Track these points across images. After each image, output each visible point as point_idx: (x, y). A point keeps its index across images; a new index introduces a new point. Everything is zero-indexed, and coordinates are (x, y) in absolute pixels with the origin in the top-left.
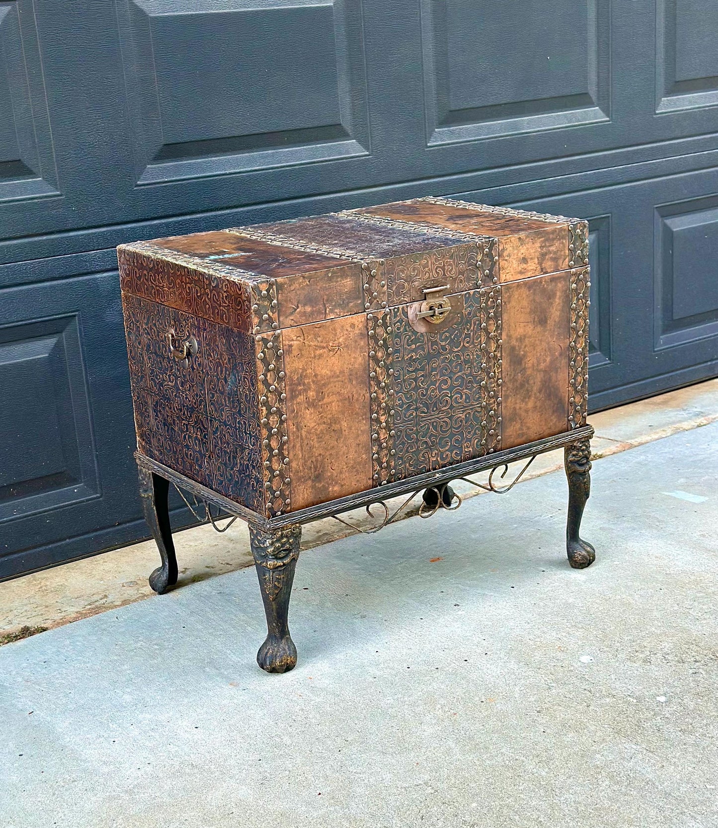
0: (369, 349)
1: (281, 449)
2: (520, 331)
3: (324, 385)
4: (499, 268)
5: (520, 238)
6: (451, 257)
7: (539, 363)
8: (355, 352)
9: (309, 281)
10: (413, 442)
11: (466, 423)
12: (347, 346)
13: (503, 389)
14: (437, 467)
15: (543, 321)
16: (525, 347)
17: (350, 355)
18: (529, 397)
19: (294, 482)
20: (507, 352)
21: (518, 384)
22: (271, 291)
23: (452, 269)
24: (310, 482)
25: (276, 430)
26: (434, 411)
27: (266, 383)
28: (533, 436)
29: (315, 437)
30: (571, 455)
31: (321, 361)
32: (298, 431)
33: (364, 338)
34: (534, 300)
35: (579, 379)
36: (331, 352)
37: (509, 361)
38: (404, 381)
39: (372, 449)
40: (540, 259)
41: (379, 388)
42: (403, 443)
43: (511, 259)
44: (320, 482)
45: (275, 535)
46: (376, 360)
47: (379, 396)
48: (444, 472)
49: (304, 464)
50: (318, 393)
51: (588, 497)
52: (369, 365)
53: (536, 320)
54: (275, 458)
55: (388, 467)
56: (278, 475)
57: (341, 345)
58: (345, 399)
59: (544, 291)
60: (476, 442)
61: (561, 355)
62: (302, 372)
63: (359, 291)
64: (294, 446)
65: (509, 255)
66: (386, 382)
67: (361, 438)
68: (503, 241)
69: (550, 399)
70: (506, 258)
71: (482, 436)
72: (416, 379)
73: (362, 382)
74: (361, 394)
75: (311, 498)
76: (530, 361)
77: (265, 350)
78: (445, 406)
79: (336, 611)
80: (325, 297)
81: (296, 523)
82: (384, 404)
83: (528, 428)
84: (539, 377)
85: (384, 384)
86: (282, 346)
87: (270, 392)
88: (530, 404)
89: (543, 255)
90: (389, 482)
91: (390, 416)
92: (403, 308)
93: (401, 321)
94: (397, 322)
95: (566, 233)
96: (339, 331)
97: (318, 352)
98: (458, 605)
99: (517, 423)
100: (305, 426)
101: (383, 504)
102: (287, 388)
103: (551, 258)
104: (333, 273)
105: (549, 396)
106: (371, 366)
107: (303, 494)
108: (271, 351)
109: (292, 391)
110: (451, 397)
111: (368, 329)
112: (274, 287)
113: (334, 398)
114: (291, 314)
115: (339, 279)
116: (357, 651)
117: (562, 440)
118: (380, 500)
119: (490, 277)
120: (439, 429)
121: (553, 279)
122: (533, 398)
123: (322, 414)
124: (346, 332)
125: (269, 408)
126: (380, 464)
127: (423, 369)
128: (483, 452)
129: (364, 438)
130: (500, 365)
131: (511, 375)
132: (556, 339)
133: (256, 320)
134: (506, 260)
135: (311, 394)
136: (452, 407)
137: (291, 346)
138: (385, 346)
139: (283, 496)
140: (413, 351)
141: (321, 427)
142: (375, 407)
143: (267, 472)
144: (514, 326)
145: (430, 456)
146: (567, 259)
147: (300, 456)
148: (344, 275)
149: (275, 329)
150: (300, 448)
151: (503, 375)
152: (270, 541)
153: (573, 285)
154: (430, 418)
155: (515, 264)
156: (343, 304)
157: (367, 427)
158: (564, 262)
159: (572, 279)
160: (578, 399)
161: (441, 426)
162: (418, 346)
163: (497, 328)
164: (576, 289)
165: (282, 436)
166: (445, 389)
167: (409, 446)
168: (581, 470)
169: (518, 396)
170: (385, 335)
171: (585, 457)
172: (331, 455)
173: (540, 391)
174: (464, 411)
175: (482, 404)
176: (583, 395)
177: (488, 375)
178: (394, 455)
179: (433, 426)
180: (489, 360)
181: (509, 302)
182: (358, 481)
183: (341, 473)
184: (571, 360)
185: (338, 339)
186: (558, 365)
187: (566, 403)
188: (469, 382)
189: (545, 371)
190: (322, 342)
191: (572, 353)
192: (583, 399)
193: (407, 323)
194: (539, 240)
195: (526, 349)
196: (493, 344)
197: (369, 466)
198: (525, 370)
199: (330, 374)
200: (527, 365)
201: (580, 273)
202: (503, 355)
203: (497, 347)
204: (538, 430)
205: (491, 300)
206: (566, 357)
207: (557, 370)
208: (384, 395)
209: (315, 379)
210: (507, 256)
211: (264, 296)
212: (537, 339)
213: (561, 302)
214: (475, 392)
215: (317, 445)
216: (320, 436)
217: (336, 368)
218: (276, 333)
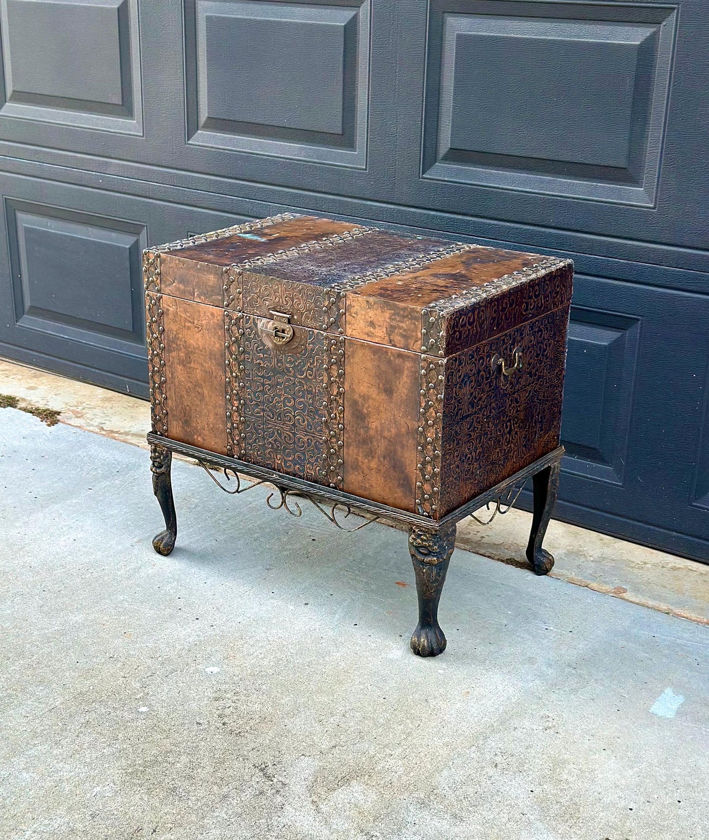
0: (225, 340)
1: (161, 383)
2: (363, 389)
3: (191, 352)
4: (345, 321)
5: (368, 302)
6: (300, 292)
7: (383, 430)
8: (214, 337)
9: (183, 265)
10: (261, 437)
11: (308, 446)
13: (346, 436)
14: (282, 470)
15: (389, 391)
16: (368, 407)
17: (211, 338)
18: (373, 457)
19: (169, 415)
20: (349, 402)
21: (361, 438)
22: (156, 261)
23: (300, 303)
24: (181, 423)
25: (157, 369)
26: (277, 420)
27: (150, 327)
29: (184, 389)
31: (190, 333)
32: (173, 378)
33: (222, 329)
34: (379, 366)
35: (429, 468)
36: (197, 329)
37: (351, 411)
38: (254, 381)
39: (226, 424)
40: (388, 330)
41: (232, 377)
42: (253, 433)
43: (357, 318)
44: (188, 427)
46: (231, 354)
47: (233, 383)
49: (177, 406)
50: (186, 356)
53: (381, 386)
54: (157, 390)
55: (239, 445)
56: (158, 404)
57: (204, 327)
59: (389, 362)
61: (408, 433)
62: (176, 334)
63: (220, 289)
64: (170, 388)
65: (356, 313)
66: (238, 374)
68: (351, 298)
69: (394, 471)
70: (353, 315)
71: (324, 467)
72: (263, 385)
73: (219, 364)
74: (218, 373)
75: (181, 436)
76: (374, 424)
77: (151, 304)
78: (289, 421)
80: (195, 283)
81: (166, 447)
82: (236, 392)
83: (372, 486)
84: (383, 444)
86: (162, 307)
87: (154, 338)
88: (373, 464)
89: (392, 328)
90: (239, 459)
91: (240, 403)
92: (254, 319)
93: (251, 329)
94: (248, 328)
95: (419, 315)
96: (202, 314)
97: (187, 324)
100: (177, 377)
101: (236, 474)
102: (166, 341)
103: (401, 334)
104: (201, 266)
105: (394, 467)
106: (226, 354)
107: (176, 429)
108: (154, 308)
109: (169, 346)
110: (295, 416)
111: (224, 323)
112: (159, 259)
113: (199, 367)
114: (170, 285)
115: (205, 273)
119: (335, 324)
120: (283, 438)
121: (400, 355)
122: (376, 460)
124: (207, 318)
125: (153, 350)
126: (233, 439)
127: (269, 378)
128: (324, 481)
129: (221, 411)
130: (343, 411)
131: (353, 426)
132: (403, 415)
133: (145, 279)
134: (353, 317)
135: (182, 355)
136: (294, 425)
137: (168, 310)
138: (238, 344)
139: (162, 422)
140: (261, 359)
141: (189, 384)
142: (229, 390)
144: (357, 382)
145: (275, 457)
146: (419, 342)
147: (174, 398)
148: (209, 271)
149: (158, 291)
150: (174, 392)
151: (345, 422)
153: (423, 371)
154: (275, 424)
155: (362, 324)
156: (207, 293)
157: (224, 403)
158: (416, 344)
159: (422, 364)
160: (427, 487)
161: (285, 437)
162: (266, 357)
163: (340, 376)
164: (425, 375)
165: (162, 376)
166: (288, 406)
167: (258, 439)
168: (420, 557)
169: (361, 450)
170: (237, 334)
171: (425, 547)
172: (196, 410)
173: (384, 457)
174: (306, 435)
175: (324, 438)
176: (433, 486)
177: (330, 414)
178: (245, 438)
179: (278, 433)
180: (330, 401)
181: (353, 357)
182: (216, 443)
183: (204, 429)
184: (419, 444)
185: (202, 321)
186: (405, 442)
187: (413, 483)
188: (311, 411)
189: (390, 441)
190: (189, 317)
191: (420, 438)
192: (433, 490)
193: (256, 333)
194: (389, 312)
195: (369, 409)
196: (335, 389)
197: (224, 436)
198: (367, 428)
199: (195, 346)
200: (370, 425)
201: (431, 363)
202: (346, 402)
203: (339, 394)
204: (382, 493)
205: (334, 346)
206: (414, 438)
207: (403, 447)
208: (237, 384)
209: (184, 344)
210: (354, 313)
211: (151, 264)
212: (382, 405)
213: (408, 381)
214: (316, 423)
215: (186, 397)
216: (188, 391)
217: (200, 343)
218: (158, 295)
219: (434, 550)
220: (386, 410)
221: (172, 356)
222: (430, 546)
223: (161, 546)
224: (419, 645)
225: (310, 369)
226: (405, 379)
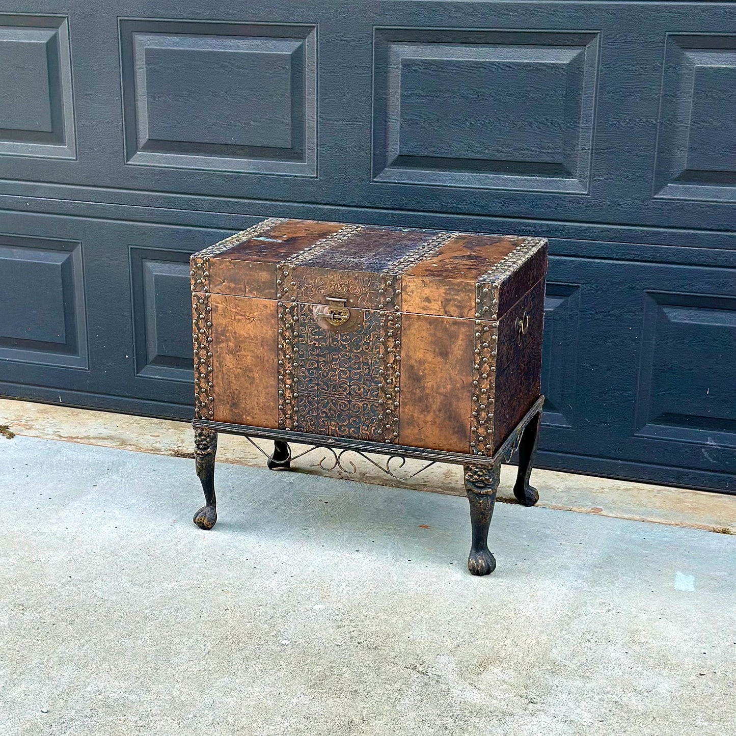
0: (278, 327)
1: (208, 373)
2: (419, 355)
3: (242, 342)
4: (401, 299)
5: (423, 281)
6: (356, 279)
7: (438, 387)
8: (266, 326)
9: (234, 266)
10: (314, 408)
11: (364, 410)
12: (260, 320)
13: (401, 397)
14: (336, 435)
15: (444, 354)
16: (425, 369)
17: (263, 327)
18: (428, 412)
19: (216, 401)
20: (406, 368)
21: (417, 397)
22: (205, 265)
23: (356, 289)
24: (228, 406)
25: (204, 360)
26: (332, 391)
27: (197, 324)
28: (431, 445)
29: (233, 376)
30: (469, 475)
31: (240, 324)
32: (221, 367)
33: (275, 318)
34: (435, 334)
35: (483, 414)
36: (248, 321)
37: (407, 375)
38: (309, 360)
39: (278, 401)
40: (444, 303)
41: (286, 358)
42: (305, 406)
43: (413, 295)
44: (236, 408)
45: (197, 431)
46: (284, 337)
47: (285, 364)
49: (224, 392)
50: (236, 346)
52: (278, 339)
53: (437, 351)
54: (203, 379)
55: (292, 419)
56: (204, 392)
57: (256, 317)
59: (446, 330)
60: (373, 428)
61: (463, 387)
62: (225, 327)
63: (274, 284)
64: (217, 377)
65: (412, 292)
66: (291, 355)
67: (269, 389)
68: (407, 279)
69: (450, 421)
70: (409, 293)
71: (379, 426)
72: (318, 362)
73: (271, 350)
74: (270, 357)
75: (229, 417)
76: (430, 383)
77: (198, 303)
78: (344, 391)
80: (246, 281)
81: (215, 430)
82: (289, 371)
83: (427, 437)
84: (439, 399)
85: (289, 356)
86: (210, 305)
87: (201, 333)
88: (429, 418)
89: (448, 301)
90: (291, 430)
91: (293, 381)
92: (309, 306)
93: (306, 315)
94: (303, 315)
95: (474, 288)
96: (254, 307)
99: (415, 428)
100: (226, 366)
102: (213, 335)
103: (456, 305)
104: (253, 265)
105: (450, 417)
107: (223, 412)
108: (202, 306)
109: (217, 338)
110: (350, 386)
111: (278, 313)
112: (208, 263)
113: (250, 354)
114: (219, 285)
115: (258, 271)
119: (392, 303)
120: (337, 406)
121: (455, 323)
122: (432, 414)
123: (239, 362)
124: (259, 310)
126: (285, 414)
127: (324, 356)
128: (379, 439)
129: (273, 391)
130: (399, 376)
131: (409, 388)
132: (458, 373)
133: (193, 282)
134: (409, 295)
135: (231, 345)
136: (349, 394)
137: (217, 307)
138: (292, 329)
139: (207, 407)
140: (316, 340)
141: (238, 370)
142: (281, 371)
143: (197, 387)
144: (413, 349)
145: (329, 424)
146: (473, 310)
147: (221, 385)
148: (262, 269)
149: (206, 291)
150: (221, 379)
151: (401, 384)
153: (477, 334)
154: (330, 395)
155: (418, 300)
156: (260, 289)
157: (275, 383)
158: (470, 312)
159: (477, 328)
160: (481, 431)
161: (340, 405)
162: (321, 338)
163: (396, 346)
164: (480, 337)
165: (208, 366)
166: (344, 378)
167: (310, 410)
168: (476, 491)
169: (417, 407)
170: (292, 321)
171: (482, 481)
172: (245, 393)
173: (440, 411)
174: (362, 401)
175: (380, 401)
176: (487, 429)
177: (386, 380)
178: (297, 412)
179: (332, 402)
180: (387, 369)
181: (409, 329)
182: (267, 420)
183: (253, 408)
184: (473, 395)
185: (254, 313)
186: (460, 395)
187: (468, 430)
188: (367, 380)
189: (445, 396)
190: (240, 311)
191: (475, 390)
192: (487, 433)
193: (312, 318)
194: (444, 288)
195: (426, 371)
196: (391, 357)
197: (276, 411)
198: (424, 388)
199: (246, 335)
200: (426, 385)
201: (485, 326)
202: (402, 369)
203: (396, 361)
204: (437, 442)
205: (390, 322)
206: (469, 391)
207: (458, 399)
208: (290, 365)
209: (234, 335)
210: (410, 292)
211: (199, 268)
212: (437, 367)
213: (464, 344)
214: (372, 389)
215: (235, 382)
216: (237, 377)
217: (251, 333)
218: (207, 294)
219: (489, 482)
220: (441, 370)
221: (220, 347)
222: (486, 479)
223: (205, 521)
224: (478, 566)
225: (367, 344)
226: (460, 342)
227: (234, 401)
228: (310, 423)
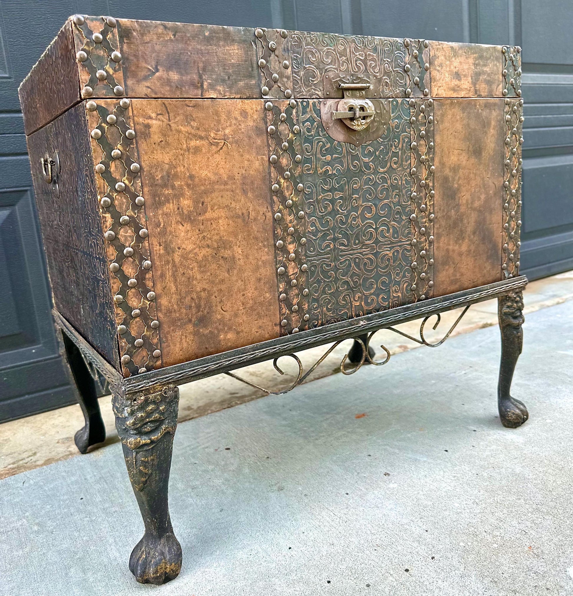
0: (269, 151)
1: (141, 277)
2: (453, 159)
3: (206, 192)
4: (431, 78)
5: (453, 48)
6: (375, 50)
7: (473, 201)
8: (248, 152)
9: (174, 35)
10: (331, 282)
11: (394, 263)
12: (237, 142)
13: (436, 227)
14: (361, 313)
15: (477, 152)
16: (459, 180)
17: (242, 156)
18: (463, 239)
19: (165, 326)
20: (440, 182)
21: (451, 222)
22: (110, 36)
23: (376, 65)
24: (190, 327)
25: (130, 249)
26: (356, 244)
27: (106, 174)
28: (466, 284)
29: (195, 264)
30: (505, 306)
31: (199, 158)
32: (168, 254)
33: (262, 134)
34: (468, 125)
35: (513, 223)
36: (214, 147)
37: (442, 192)
38: (318, 202)
39: (278, 287)
40: (474, 78)
41: (286, 207)
42: (319, 282)
43: (443, 71)
44: (205, 326)
45: (135, 400)
46: (281, 170)
47: (285, 217)
48: (369, 319)
49: (181, 300)
50: (196, 202)
51: (520, 353)
52: (270, 173)
53: (471, 149)
54: (133, 290)
55: (300, 311)
56: (137, 316)
57: (229, 138)
58: (238, 217)
59: (478, 116)
61: (495, 194)
62: (170, 168)
63: (252, 67)
64: (162, 276)
65: (441, 65)
66: (294, 199)
67: (262, 271)
68: (435, 47)
69: (483, 243)
70: (438, 68)
71: (412, 279)
72: (332, 201)
74: (260, 212)
76: (465, 197)
77: (103, 124)
78: (369, 240)
79: (252, 480)
80: (201, 65)
81: (170, 383)
82: (292, 229)
83: (462, 275)
84: (473, 217)
85: (291, 202)
86: (132, 124)
87: (116, 191)
88: (464, 248)
89: (478, 75)
90: (301, 329)
91: (300, 245)
92: (314, 104)
93: (312, 120)
94: (307, 121)
95: (500, 54)
96: (223, 117)
97: (194, 143)
98: (389, 474)
99: (449, 267)
100: (179, 248)
101: (295, 357)
102: (146, 189)
103: (485, 80)
104: (212, 31)
105: (483, 239)
106: (272, 174)
107: (180, 343)
108: (114, 129)
109: (154, 195)
110: (376, 229)
111: (266, 123)
112: (116, 30)
113: (222, 213)
114: (146, 78)
115: (221, 43)
116: (264, 546)
117: (497, 290)
118: (290, 352)
120: (362, 267)
121: (487, 106)
122: (467, 241)
123: (205, 234)
124: (234, 122)
125: (116, 216)
126: (289, 306)
127: (341, 189)
128: (413, 298)
129: (267, 272)
130: (432, 196)
131: (443, 211)
132: (491, 175)
133: (84, 76)
134: (438, 71)
135: (186, 203)
136: (377, 242)
137: (148, 126)
138: (291, 150)
139: (147, 345)
140: (328, 164)
141: (204, 252)
142: (280, 231)
143: (119, 311)
144: (447, 152)
145: (352, 300)
146: (501, 86)
147: (173, 289)
148: (228, 39)
149: (119, 96)
150: (172, 279)
151: (436, 208)
152: (129, 410)
153: (507, 117)
154: (352, 252)
155: (447, 77)
156: (230, 79)
157: (271, 257)
158: (498, 88)
159: (506, 109)
160: (511, 246)
161: (365, 264)
162: (337, 158)
163: (429, 151)
164: (509, 121)
165: (142, 259)
166: (368, 219)
167: (326, 286)
168: (514, 322)
169: (452, 237)
170: (290, 135)
172: (220, 290)
173: (474, 233)
174: (391, 248)
175: (413, 242)
176: (516, 242)
177: (419, 207)
178: (307, 296)
179: (355, 263)
180: (419, 189)
181: (442, 122)
182: (260, 327)
183: (236, 315)
184: (505, 201)
185: (223, 129)
186: (493, 206)
187: (499, 249)
188: (397, 213)
189: (479, 211)
190: (198, 129)
191: (505, 194)
192: (516, 246)
193: (320, 125)
194: (473, 56)
195: (460, 182)
196: (424, 170)
197: (275, 308)
198: (458, 206)
199: (213, 178)
200: (460, 201)
201: (514, 105)
202: (435, 184)
203: (429, 175)
204: (472, 276)
205: (422, 114)
206: (500, 198)
207: (491, 211)
208: (292, 217)
209: (190, 182)
210: (439, 66)
211: (98, 42)
212: (471, 172)
213: (495, 133)
214: (404, 226)
215: (199, 277)
216: (202, 266)
217: (222, 171)
218: (121, 102)
220: (476, 175)
221: (163, 214)
225: (396, 155)
226: (492, 131)
227: (201, 313)
228: (327, 308)
